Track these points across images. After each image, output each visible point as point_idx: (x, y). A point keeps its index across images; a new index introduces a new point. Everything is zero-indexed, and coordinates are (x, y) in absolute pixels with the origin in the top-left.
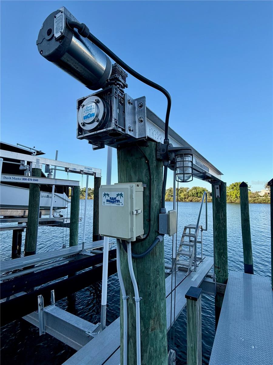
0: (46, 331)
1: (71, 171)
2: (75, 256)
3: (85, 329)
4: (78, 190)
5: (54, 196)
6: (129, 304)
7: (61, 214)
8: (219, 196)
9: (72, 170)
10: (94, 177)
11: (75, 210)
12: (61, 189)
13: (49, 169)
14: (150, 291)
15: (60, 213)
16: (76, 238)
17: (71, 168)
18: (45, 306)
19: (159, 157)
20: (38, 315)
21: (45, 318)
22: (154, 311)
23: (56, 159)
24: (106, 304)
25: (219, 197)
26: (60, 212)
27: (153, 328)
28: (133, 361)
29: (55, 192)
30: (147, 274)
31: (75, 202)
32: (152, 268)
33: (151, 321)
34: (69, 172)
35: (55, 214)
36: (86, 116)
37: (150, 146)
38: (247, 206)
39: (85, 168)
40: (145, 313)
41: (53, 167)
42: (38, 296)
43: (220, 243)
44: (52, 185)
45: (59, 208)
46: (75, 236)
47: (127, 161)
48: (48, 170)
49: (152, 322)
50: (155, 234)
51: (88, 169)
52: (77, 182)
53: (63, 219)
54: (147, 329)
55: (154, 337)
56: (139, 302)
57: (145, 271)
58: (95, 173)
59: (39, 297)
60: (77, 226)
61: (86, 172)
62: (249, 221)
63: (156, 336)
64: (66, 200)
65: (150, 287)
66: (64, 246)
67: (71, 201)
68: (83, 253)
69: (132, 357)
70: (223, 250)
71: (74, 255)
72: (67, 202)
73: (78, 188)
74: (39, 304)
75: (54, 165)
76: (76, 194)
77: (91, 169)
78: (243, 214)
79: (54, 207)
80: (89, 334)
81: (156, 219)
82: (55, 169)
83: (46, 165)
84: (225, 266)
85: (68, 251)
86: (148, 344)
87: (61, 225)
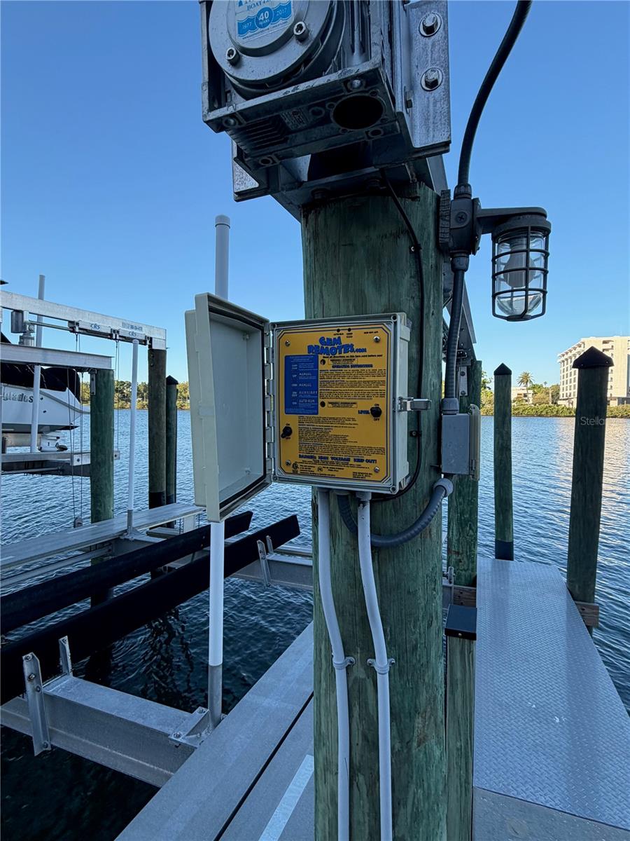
0: (54, 744)
1: (86, 330)
2: (110, 544)
3: (167, 728)
4: (108, 381)
5: (38, 396)
6: (352, 678)
7: (61, 443)
8: (466, 391)
9: (89, 328)
10: (148, 349)
11: (104, 429)
12: (61, 378)
13: (24, 325)
14: (416, 640)
15: (58, 441)
16: (109, 502)
17: (85, 323)
18: (44, 680)
19: (446, 238)
20: (27, 703)
21: (46, 709)
22: (425, 692)
23: (41, 297)
24: (221, 662)
25: (466, 394)
26: (58, 438)
27: (421, 737)
28: (367, 831)
29: (42, 386)
30: (409, 592)
31: (100, 412)
32: (420, 574)
33: (417, 720)
34: (79, 333)
35: (44, 444)
36: (249, 20)
37: (421, 198)
38: (507, 418)
39: (124, 325)
40: (403, 701)
41: (35, 319)
42: (24, 657)
43: (463, 499)
44: (33, 365)
45: (54, 428)
46: (104, 497)
47: (351, 245)
48: (20, 324)
49: (419, 721)
50: (430, 477)
51: (132, 327)
52: (107, 359)
53: (71, 455)
54: (408, 743)
55: (425, 759)
56: (388, 674)
57: (403, 584)
58: (151, 338)
59: (26, 659)
60: (109, 471)
61: (127, 335)
62: (510, 450)
63: (428, 756)
64: (74, 409)
65: (414, 627)
66: (77, 522)
67: (89, 411)
68: (130, 538)
69: (365, 822)
70: (470, 515)
71: (106, 542)
72: (77, 414)
73: (109, 374)
74: (26, 678)
75: (37, 312)
76: (104, 391)
77: (140, 329)
78: (498, 436)
79: (40, 427)
80: (179, 740)
81: (431, 432)
82: (40, 325)
83: (15, 310)
84: (473, 549)
85: (90, 532)
86: (409, 782)
87: (64, 469)
